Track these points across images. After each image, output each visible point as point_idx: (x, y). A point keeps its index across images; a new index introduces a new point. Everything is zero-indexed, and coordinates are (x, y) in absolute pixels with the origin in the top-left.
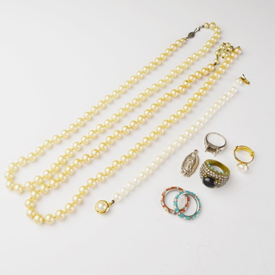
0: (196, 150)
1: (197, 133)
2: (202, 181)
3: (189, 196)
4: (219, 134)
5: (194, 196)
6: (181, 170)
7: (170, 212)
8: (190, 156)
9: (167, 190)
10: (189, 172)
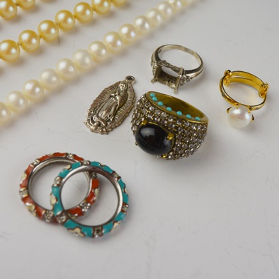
0: (130, 78)
1: (137, 45)
2: (133, 139)
3: (100, 175)
4: (186, 50)
5: (110, 175)
6: (85, 118)
7: (39, 215)
8: (115, 87)
9: (41, 160)
10: (106, 122)
